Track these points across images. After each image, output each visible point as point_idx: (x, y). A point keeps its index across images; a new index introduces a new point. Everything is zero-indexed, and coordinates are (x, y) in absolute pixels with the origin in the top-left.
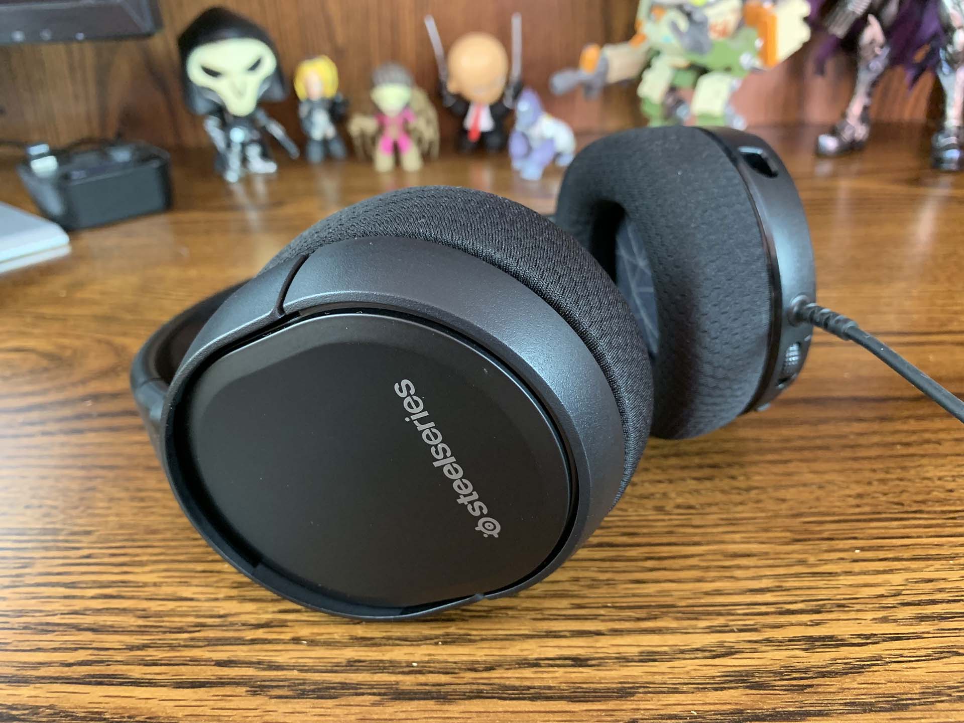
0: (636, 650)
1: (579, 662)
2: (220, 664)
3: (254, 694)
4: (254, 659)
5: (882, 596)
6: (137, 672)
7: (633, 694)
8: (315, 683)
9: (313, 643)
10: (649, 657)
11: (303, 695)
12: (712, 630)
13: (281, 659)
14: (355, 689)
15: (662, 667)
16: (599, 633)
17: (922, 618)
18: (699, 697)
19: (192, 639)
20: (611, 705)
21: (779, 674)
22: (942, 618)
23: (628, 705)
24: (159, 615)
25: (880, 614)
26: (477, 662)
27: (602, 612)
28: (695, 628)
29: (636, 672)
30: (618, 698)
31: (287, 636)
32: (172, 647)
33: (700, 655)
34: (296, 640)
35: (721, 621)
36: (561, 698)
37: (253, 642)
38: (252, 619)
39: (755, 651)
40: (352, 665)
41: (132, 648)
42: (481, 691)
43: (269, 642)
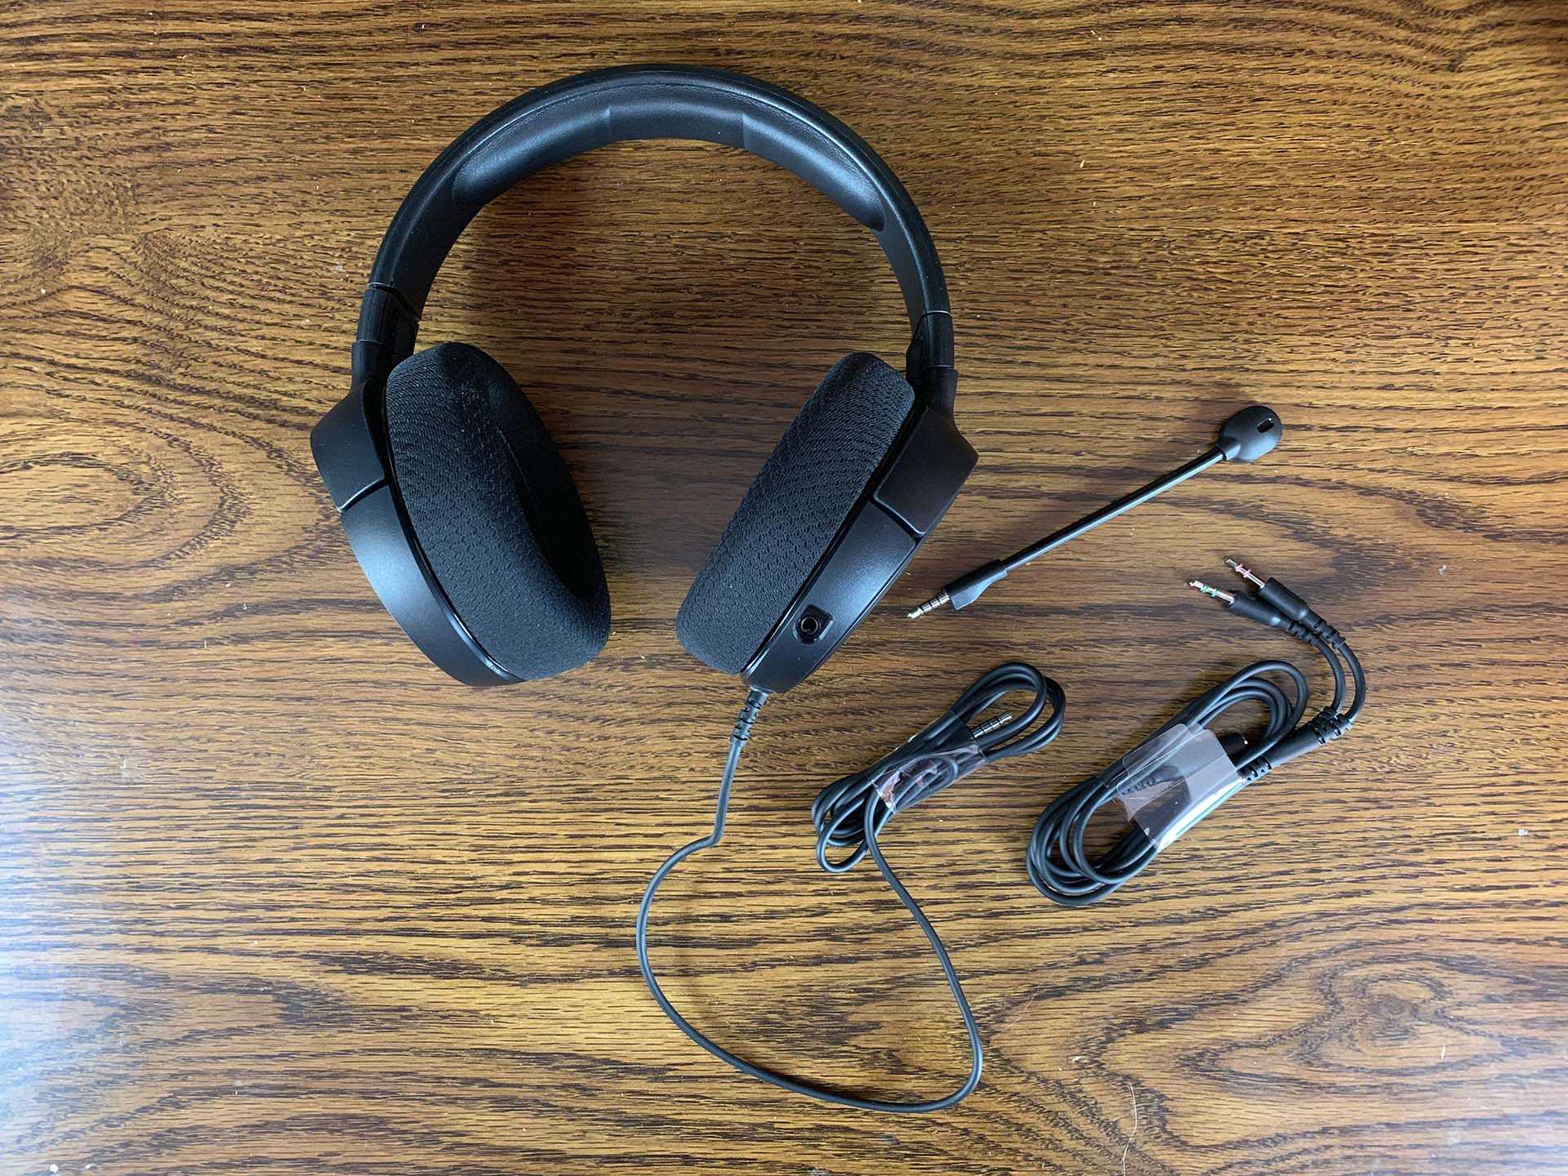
0: (764, 909)
1: (725, 918)
2: (484, 919)
3: (515, 943)
4: (507, 916)
5: (942, 866)
6: (431, 926)
7: (756, 944)
8: (554, 935)
9: (545, 902)
10: (771, 915)
11: (546, 944)
12: (817, 893)
13: (526, 915)
14: (580, 939)
15: (778, 923)
16: (740, 895)
17: (959, 887)
18: (797, 946)
19: (459, 899)
20: (743, 951)
21: (850, 930)
22: (973, 886)
23: (752, 951)
24: (425, 877)
25: (932, 883)
26: (658, 918)
27: (744, 875)
28: (804, 890)
29: (760, 927)
30: (748, 946)
31: (525, 897)
32: (447, 906)
33: (804, 914)
34: (532, 900)
35: (823, 885)
36: (712, 946)
37: (502, 901)
38: (495, 881)
39: (840, 911)
40: (575, 920)
41: (419, 906)
42: (661, 941)
43: (514, 901)
